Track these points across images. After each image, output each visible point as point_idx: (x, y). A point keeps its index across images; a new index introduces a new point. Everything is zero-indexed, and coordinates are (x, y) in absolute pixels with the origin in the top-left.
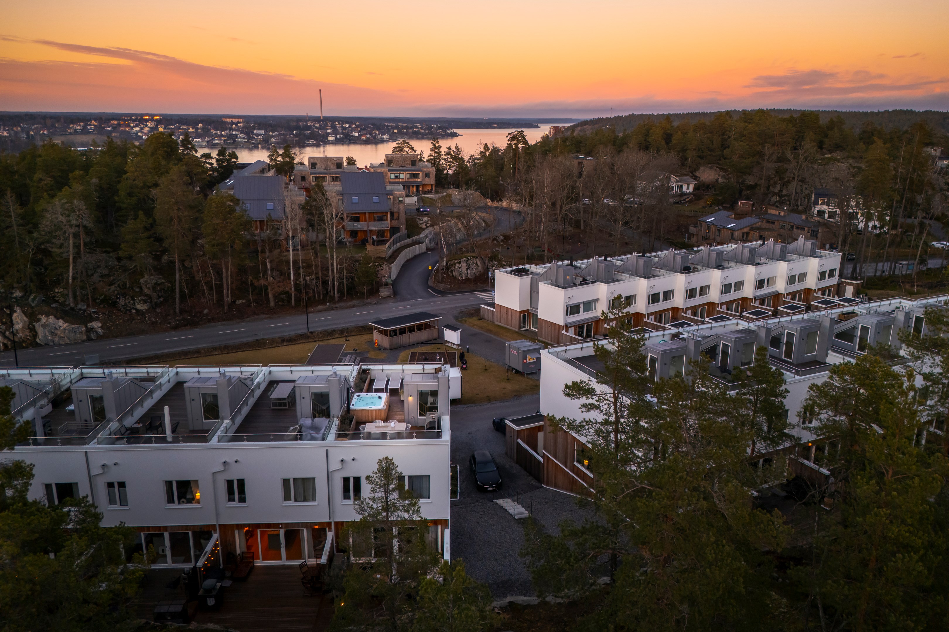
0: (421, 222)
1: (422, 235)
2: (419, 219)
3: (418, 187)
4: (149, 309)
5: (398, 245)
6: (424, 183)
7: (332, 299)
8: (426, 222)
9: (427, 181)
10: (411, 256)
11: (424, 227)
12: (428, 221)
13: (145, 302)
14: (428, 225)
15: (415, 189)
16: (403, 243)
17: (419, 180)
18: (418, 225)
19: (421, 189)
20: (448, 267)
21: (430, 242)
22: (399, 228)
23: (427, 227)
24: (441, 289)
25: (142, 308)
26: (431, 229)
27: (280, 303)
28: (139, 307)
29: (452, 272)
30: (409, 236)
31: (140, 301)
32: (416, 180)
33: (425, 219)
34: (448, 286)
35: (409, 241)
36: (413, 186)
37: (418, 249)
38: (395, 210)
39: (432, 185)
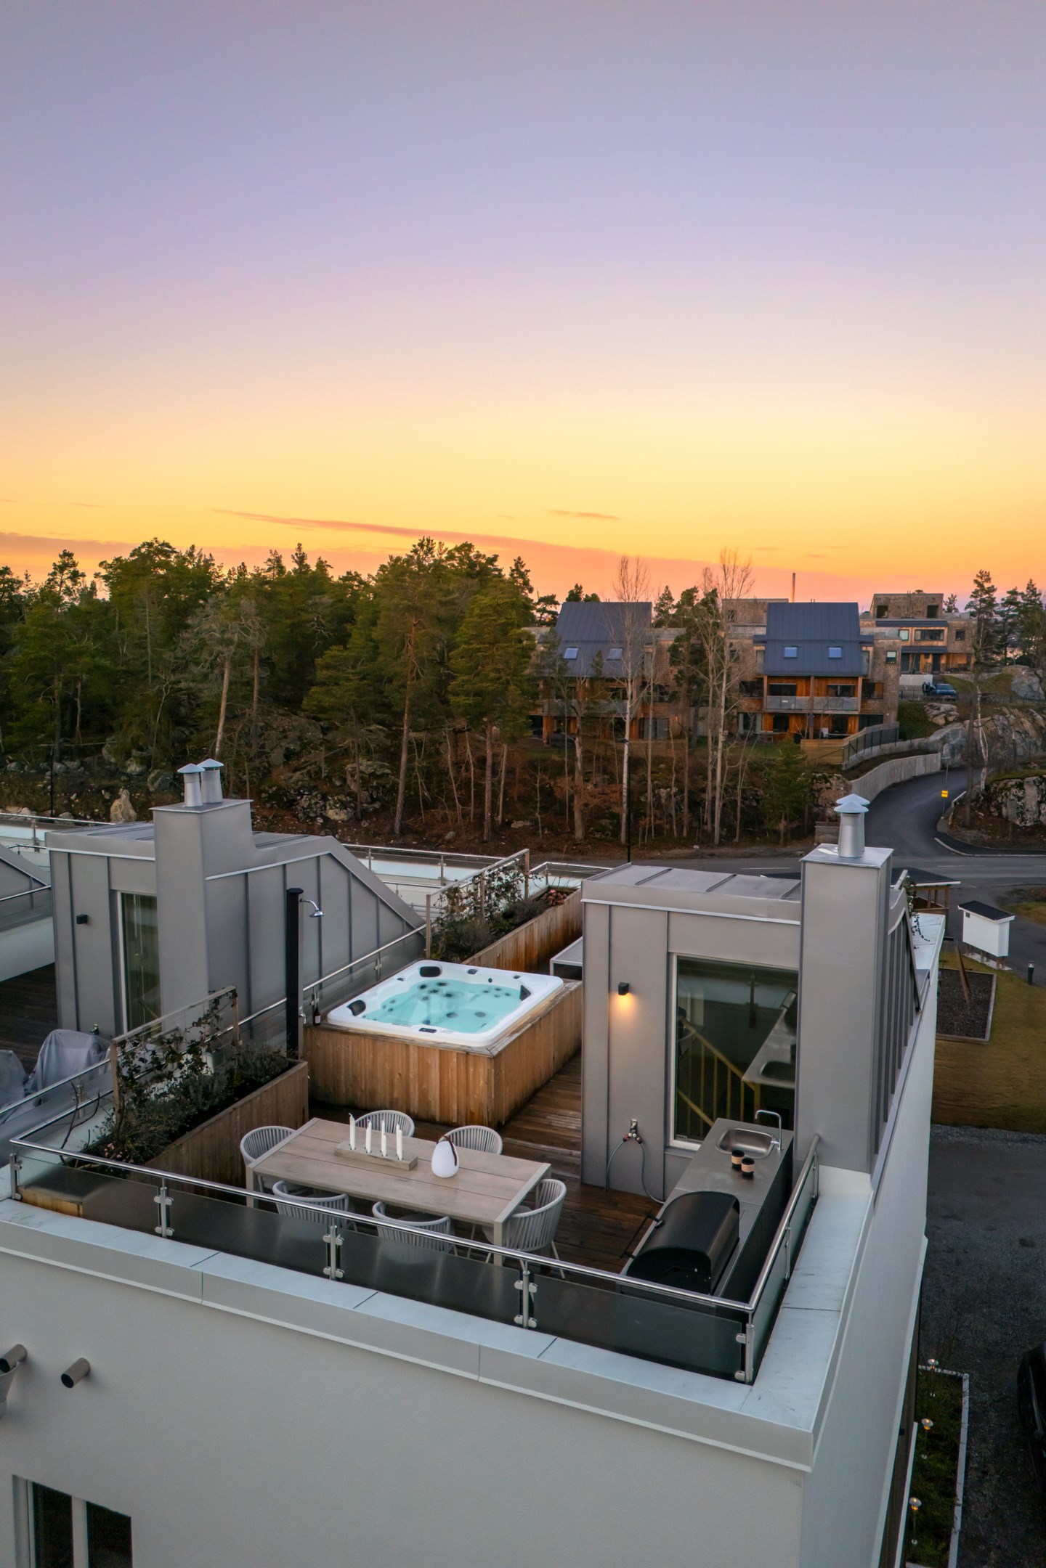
0: (935, 712)
1: (935, 737)
2: (932, 707)
3: (937, 657)
4: (348, 821)
5: (876, 750)
6: (950, 650)
7: (707, 839)
8: (948, 713)
9: (957, 646)
10: (903, 776)
11: (941, 721)
12: (952, 710)
13: (344, 806)
14: (951, 719)
15: (930, 660)
16: (887, 747)
17: (940, 644)
18: (926, 717)
19: (943, 661)
20: (990, 797)
21: (953, 754)
22: (882, 716)
23: (947, 723)
24: (969, 841)
25: (337, 817)
26: (957, 726)
27: (598, 836)
28: (332, 814)
29: (999, 807)
30: (903, 736)
31: (335, 803)
32: (935, 643)
33: (945, 707)
34: (986, 837)
35: (903, 745)
36: (927, 656)
37: (921, 765)
38: (877, 678)
39: (969, 656)
